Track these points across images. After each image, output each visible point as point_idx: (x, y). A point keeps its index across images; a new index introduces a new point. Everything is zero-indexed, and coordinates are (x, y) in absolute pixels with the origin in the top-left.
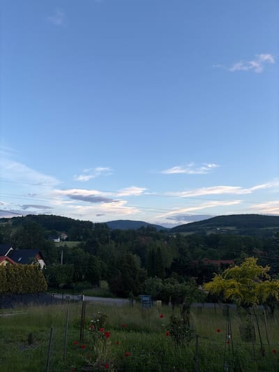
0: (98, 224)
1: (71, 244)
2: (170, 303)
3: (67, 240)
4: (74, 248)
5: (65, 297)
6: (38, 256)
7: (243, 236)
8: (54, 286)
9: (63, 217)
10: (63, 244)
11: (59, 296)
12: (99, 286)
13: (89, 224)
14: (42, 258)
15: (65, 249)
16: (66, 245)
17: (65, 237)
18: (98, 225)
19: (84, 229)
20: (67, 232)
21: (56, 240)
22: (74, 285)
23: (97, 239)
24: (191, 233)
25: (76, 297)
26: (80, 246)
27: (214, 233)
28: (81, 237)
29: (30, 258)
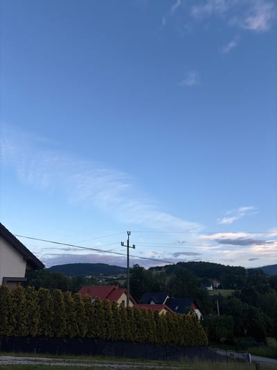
0: (251, 269)
1: (225, 293)
3: (220, 287)
4: (229, 298)
5: (228, 354)
6: (193, 305)
8: (214, 340)
9: (212, 264)
10: (217, 292)
11: (222, 352)
12: (266, 343)
13: (240, 270)
14: (198, 308)
15: (220, 298)
16: (220, 294)
17: (218, 284)
18: (251, 271)
19: (236, 276)
20: (218, 280)
21: (209, 288)
22: (236, 340)
23: (253, 287)
25: (240, 356)
26: (236, 295)
28: (235, 285)
29: (187, 308)
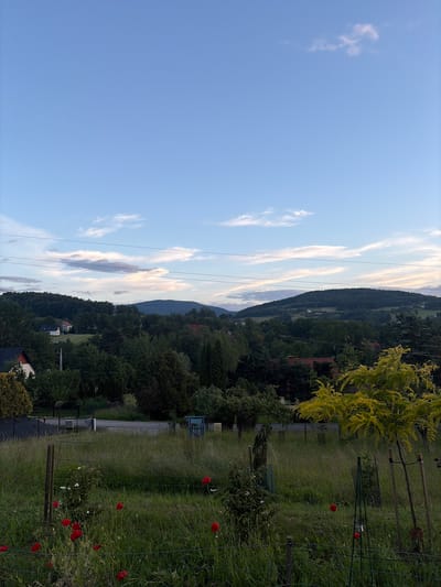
0: (122, 306)
1: (77, 339)
2: (235, 426)
3: (72, 331)
4: (83, 344)
5: (63, 422)
6: (21, 358)
7: (346, 321)
8: (45, 404)
9: (65, 296)
10: (64, 339)
11: (53, 421)
12: (122, 402)
13: (107, 307)
14: (28, 362)
15: (67, 347)
16: (68, 340)
17: (69, 327)
18: (122, 308)
19: (99, 315)
20: (71, 320)
21: (52, 333)
22: (80, 402)
23: (120, 330)
24: (267, 319)
25: (81, 422)
26: (93, 341)
27: (304, 317)
28: (95, 328)
29: (7, 362)
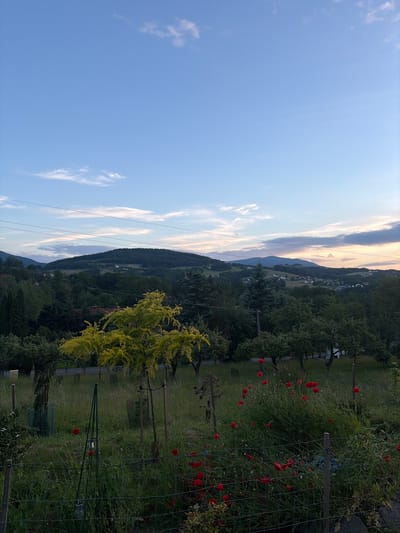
7: (149, 277)
24: (77, 272)
27: (112, 272)
